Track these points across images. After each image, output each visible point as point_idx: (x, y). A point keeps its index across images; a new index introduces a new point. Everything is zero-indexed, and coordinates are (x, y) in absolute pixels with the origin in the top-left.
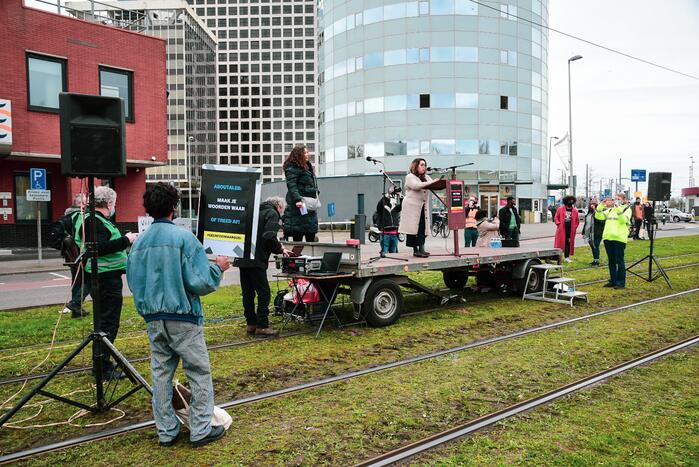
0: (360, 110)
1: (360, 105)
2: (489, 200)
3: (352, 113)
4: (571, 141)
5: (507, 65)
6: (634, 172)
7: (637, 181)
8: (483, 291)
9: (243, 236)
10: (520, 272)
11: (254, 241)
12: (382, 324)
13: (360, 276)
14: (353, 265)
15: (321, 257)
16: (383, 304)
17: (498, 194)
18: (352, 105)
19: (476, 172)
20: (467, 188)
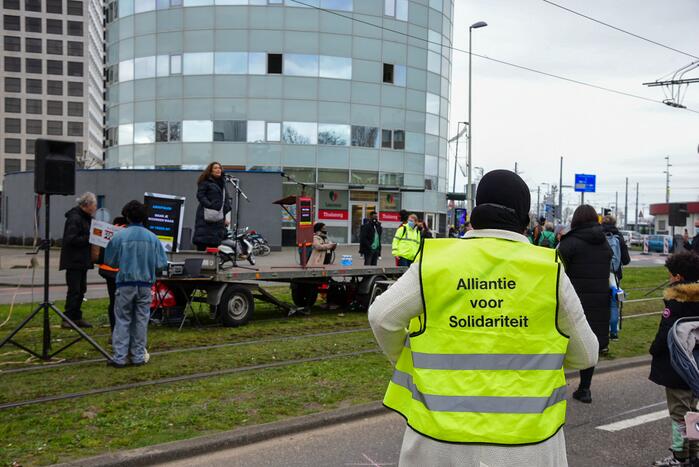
0: (176, 70)
1: (176, 60)
2: (364, 211)
3: (163, 71)
4: (470, 138)
5: (394, 18)
6: (579, 178)
7: (583, 191)
8: (332, 307)
9: (172, 238)
10: (365, 288)
11: (179, 241)
12: (235, 325)
13: (218, 280)
14: (211, 270)
15: (183, 263)
16: (236, 306)
17: (376, 205)
18: (164, 60)
19: (346, 172)
20: (333, 194)
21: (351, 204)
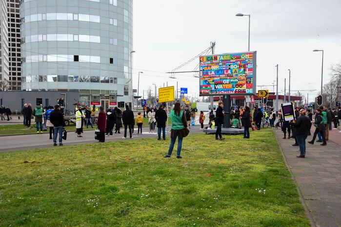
1: (45, 57)
2: (105, 102)
6: (182, 89)
7: (183, 93)
17: (109, 100)
18: (41, 56)
19: (99, 91)
20: (95, 97)
21: (101, 100)
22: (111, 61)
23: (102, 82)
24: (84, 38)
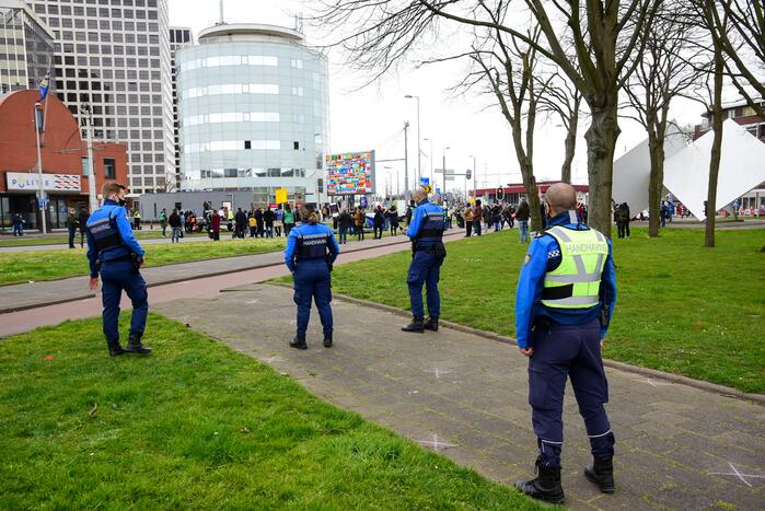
22: (296, 145)
23: (285, 175)
24: (257, 117)
